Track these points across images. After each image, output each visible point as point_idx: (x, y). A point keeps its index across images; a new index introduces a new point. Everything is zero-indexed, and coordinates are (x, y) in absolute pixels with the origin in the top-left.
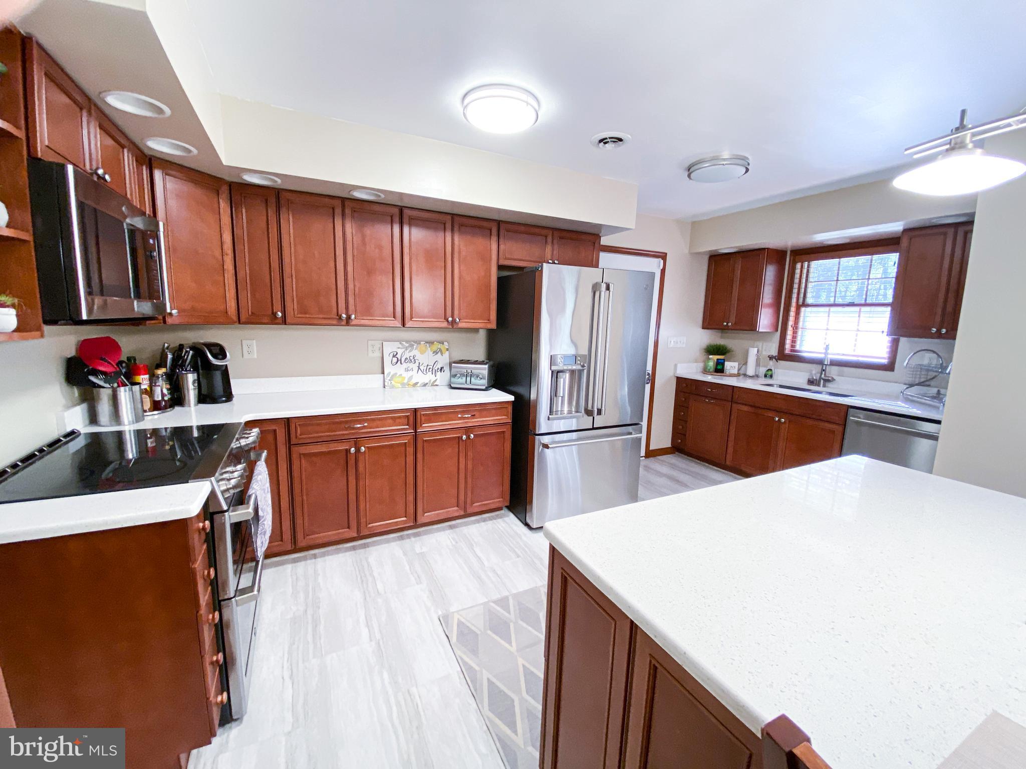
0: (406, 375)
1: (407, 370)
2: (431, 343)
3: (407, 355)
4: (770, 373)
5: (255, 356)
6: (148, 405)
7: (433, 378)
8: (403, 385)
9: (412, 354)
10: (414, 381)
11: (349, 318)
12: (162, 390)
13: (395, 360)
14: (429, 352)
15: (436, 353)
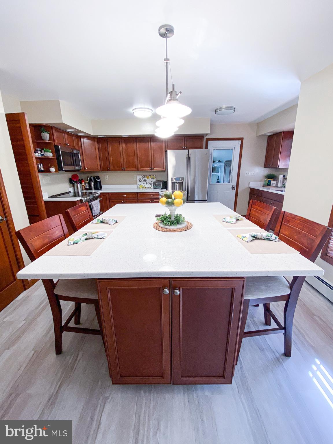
0: (143, 185)
1: (143, 183)
2: (150, 176)
3: (144, 179)
4: (284, 185)
5: (108, 179)
6: (84, 189)
7: (151, 186)
8: (142, 187)
9: (145, 179)
10: (145, 187)
11: (124, 169)
12: (87, 186)
13: (140, 180)
14: (150, 178)
15: (152, 178)
